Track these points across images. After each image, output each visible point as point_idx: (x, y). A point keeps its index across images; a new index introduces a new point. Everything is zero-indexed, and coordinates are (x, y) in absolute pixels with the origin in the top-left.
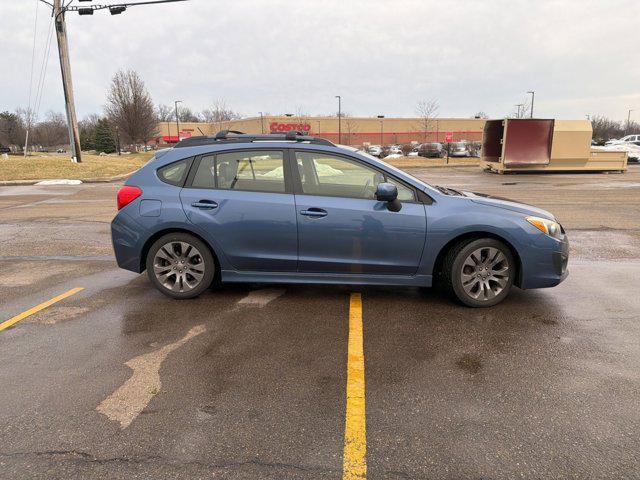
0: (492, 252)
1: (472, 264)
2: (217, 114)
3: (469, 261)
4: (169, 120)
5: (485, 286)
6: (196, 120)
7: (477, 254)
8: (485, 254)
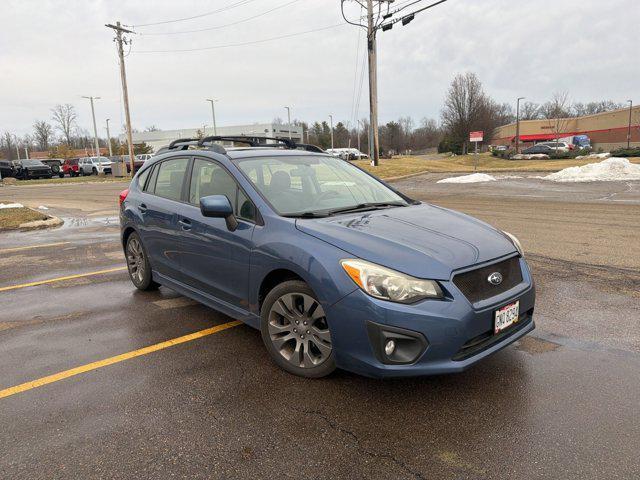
0: (308, 301)
1: (283, 312)
2: (592, 108)
3: (277, 307)
4: (534, 118)
5: (302, 347)
6: (566, 116)
7: (288, 299)
8: (299, 301)
